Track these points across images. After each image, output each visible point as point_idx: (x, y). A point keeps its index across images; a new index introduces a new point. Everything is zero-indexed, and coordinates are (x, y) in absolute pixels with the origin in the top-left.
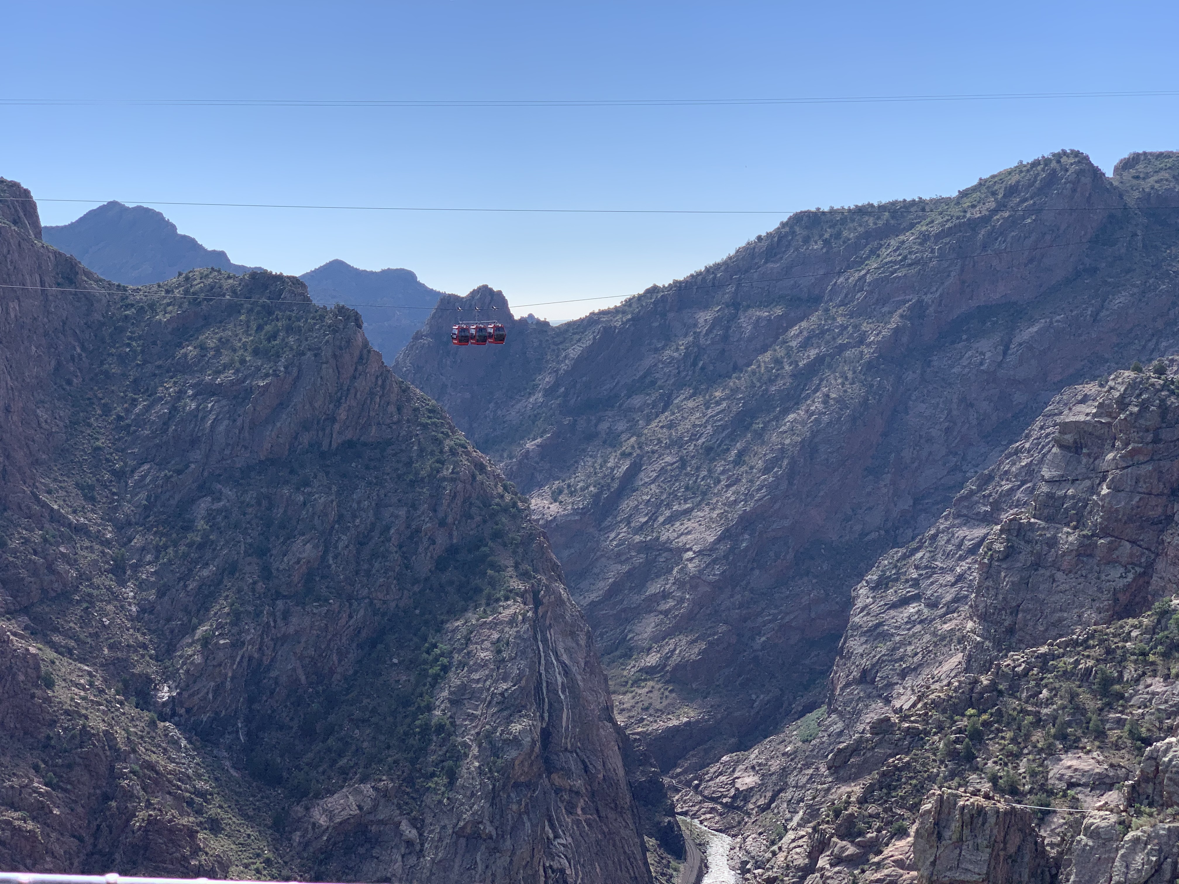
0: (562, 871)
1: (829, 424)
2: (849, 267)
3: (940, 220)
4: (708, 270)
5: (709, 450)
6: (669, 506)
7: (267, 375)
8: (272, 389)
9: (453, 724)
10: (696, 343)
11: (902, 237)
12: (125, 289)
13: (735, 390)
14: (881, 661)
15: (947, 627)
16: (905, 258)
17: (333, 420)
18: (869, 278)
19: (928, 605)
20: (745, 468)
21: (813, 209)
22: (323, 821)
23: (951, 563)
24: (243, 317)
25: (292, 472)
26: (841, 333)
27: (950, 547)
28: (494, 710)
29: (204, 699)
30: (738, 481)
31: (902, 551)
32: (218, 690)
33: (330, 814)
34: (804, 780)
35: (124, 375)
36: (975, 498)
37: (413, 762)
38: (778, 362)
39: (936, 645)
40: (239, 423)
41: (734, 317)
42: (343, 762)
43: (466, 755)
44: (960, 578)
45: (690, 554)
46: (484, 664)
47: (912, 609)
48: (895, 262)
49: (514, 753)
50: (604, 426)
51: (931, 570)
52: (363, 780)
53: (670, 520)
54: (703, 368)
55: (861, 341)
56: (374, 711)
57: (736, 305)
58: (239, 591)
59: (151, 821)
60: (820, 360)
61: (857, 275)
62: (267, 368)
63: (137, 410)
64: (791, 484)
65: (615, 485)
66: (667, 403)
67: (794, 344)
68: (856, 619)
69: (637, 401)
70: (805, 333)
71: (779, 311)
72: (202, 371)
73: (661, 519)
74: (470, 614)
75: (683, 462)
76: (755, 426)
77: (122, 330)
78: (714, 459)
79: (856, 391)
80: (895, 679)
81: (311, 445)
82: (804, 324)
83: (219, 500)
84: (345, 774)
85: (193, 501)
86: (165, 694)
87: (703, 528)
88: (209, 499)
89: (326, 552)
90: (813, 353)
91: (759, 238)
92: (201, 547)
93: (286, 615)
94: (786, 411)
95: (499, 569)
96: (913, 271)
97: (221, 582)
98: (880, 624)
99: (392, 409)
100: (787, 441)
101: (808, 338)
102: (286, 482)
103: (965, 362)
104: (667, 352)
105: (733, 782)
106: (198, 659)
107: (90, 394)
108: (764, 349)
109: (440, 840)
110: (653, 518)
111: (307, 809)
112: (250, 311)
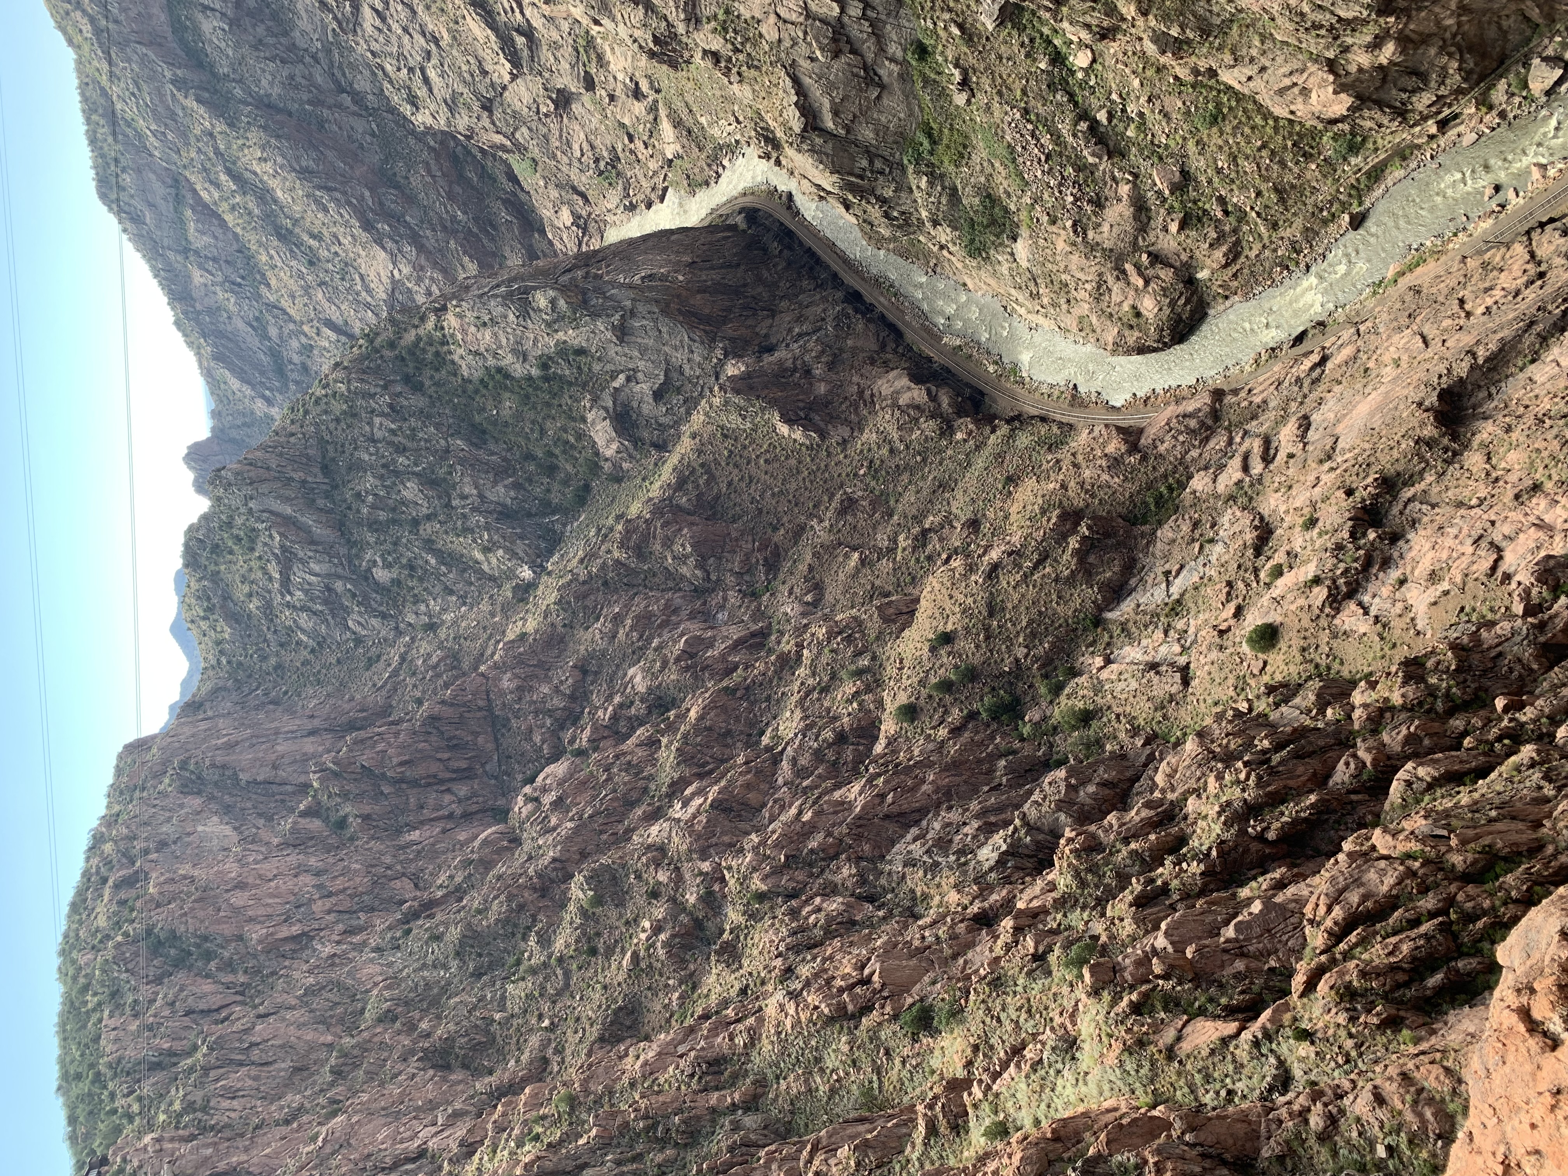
0: (643, 278)
1: (284, 158)
2: (145, 147)
3: (95, 63)
4: (156, 276)
5: (311, 263)
6: (358, 294)
7: (271, 536)
8: (282, 530)
9: (540, 357)
10: (222, 284)
11: (115, 98)
12: (206, 669)
13: (260, 244)
14: (474, 93)
15: (445, 35)
16: (133, 94)
17: (304, 482)
18: (153, 127)
19: (429, 60)
20: (325, 231)
21: (94, 184)
22: (614, 446)
23: (394, 39)
24: (222, 567)
25: (349, 508)
26: (205, 154)
27: (381, 39)
28: (530, 326)
29: (529, 546)
30: (335, 236)
31: (386, 85)
32: (522, 538)
33: (609, 441)
34: (565, 160)
35: (277, 654)
36: (340, 16)
37: (570, 384)
38: (233, 208)
39: (459, 45)
40: (311, 554)
41: (197, 252)
42: (572, 439)
43: (565, 342)
44: (405, 30)
45: (396, 272)
46: (495, 334)
47: (432, 74)
48: (137, 103)
49: (562, 303)
50: (296, 359)
51: (400, 56)
52: (584, 420)
53: (369, 291)
54: (243, 278)
55: (211, 135)
56: (533, 422)
57: (185, 251)
58: (447, 533)
59: (622, 545)
60: (229, 172)
61: (152, 139)
62: (263, 538)
63: (304, 638)
64: (335, 189)
65: (343, 339)
66: (273, 307)
67: (216, 195)
68: (442, 122)
69: (273, 332)
70: (207, 185)
71: (189, 213)
72: (269, 592)
73: (369, 299)
74: (456, 358)
75: (322, 284)
76: (289, 226)
77: (240, 664)
78: (319, 260)
79: (255, 135)
80: (488, 80)
81: (327, 498)
82: (198, 187)
83: (375, 562)
84: (581, 436)
85: (377, 583)
86: (526, 573)
87: (375, 263)
88: (374, 570)
89: (413, 473)
90: (223, 177)
91: (125, 230)
92: (412, 568)
93: (464, 497)
94: (275, 201)
95: (419, 338)
96: (145, 87)
97: (440, 550)
98: (445, 101)
99: (292, 440)
100: (301, 193)
101: (211, 182)
102: (358, 511)
103: (223, 45)
104: (231, 307)
105: (567, 228)
106: (500, 552)
107: (295, 677)
108: (223, 223)
109: (625, 355)
110: (368, 306)
111: (607, 460)
112: (216, 564)
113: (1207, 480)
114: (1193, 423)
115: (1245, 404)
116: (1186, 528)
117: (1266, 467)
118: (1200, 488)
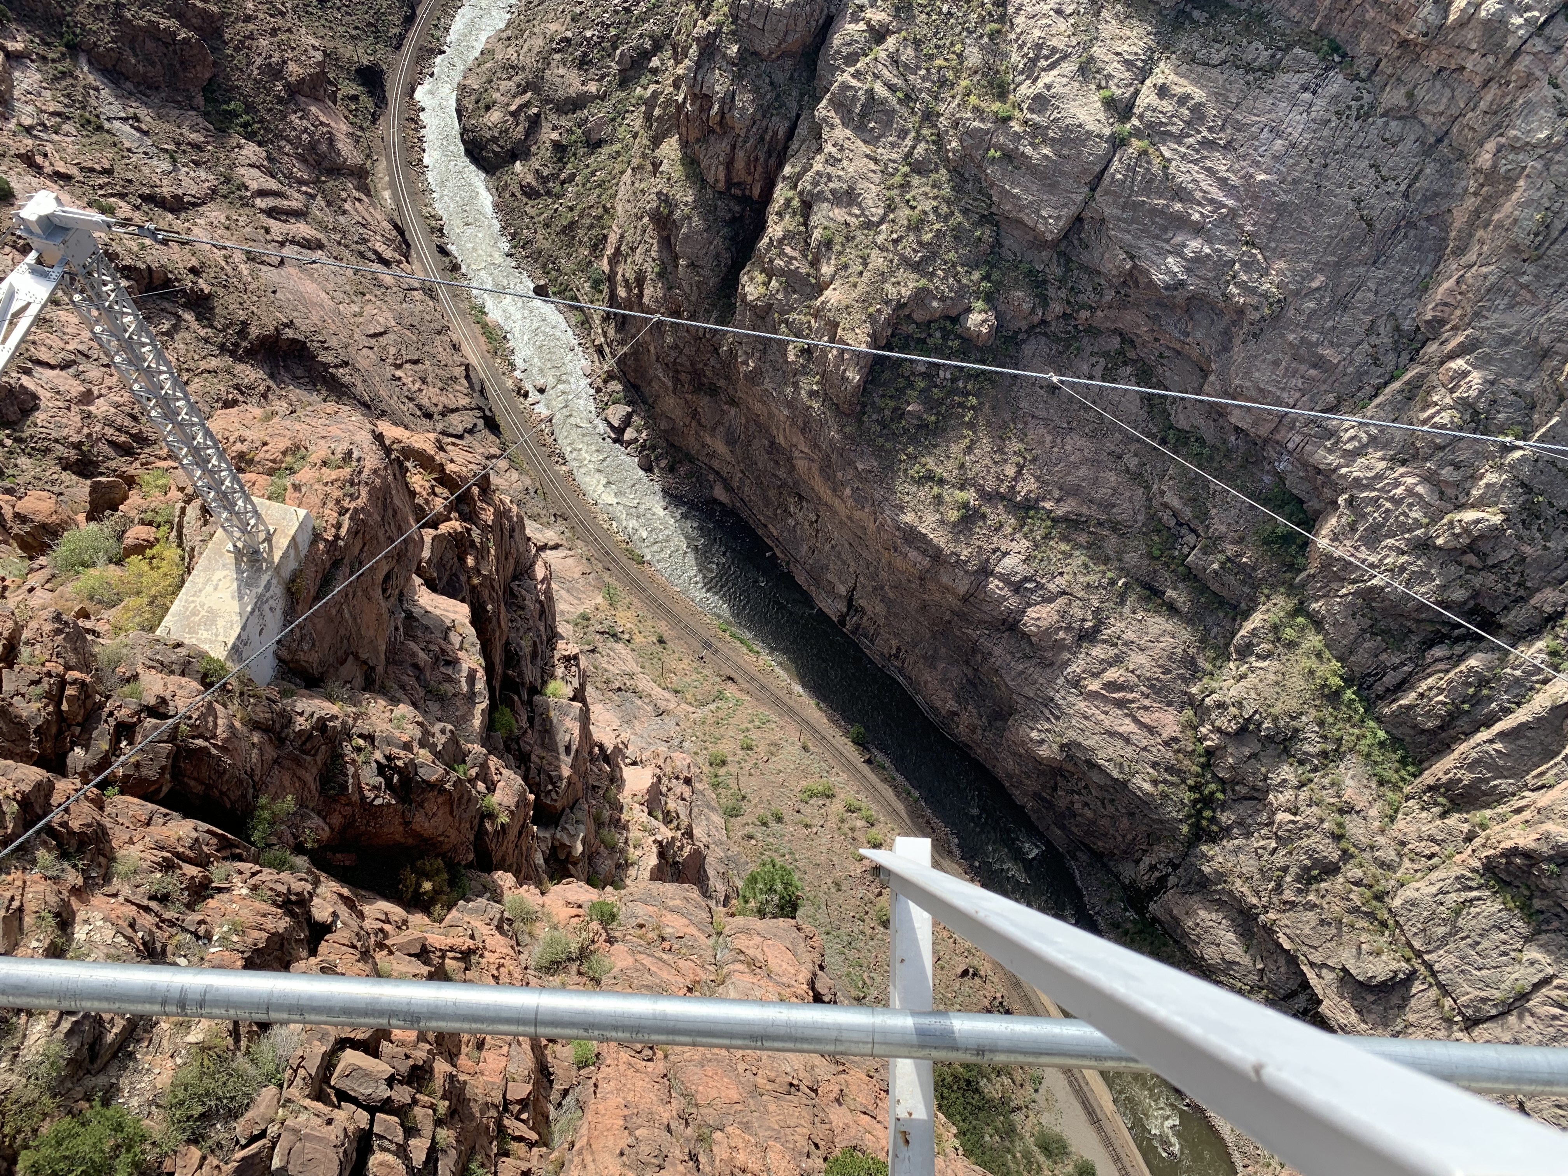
113: (254, 159)
114: (324, 147)
115: (344, 195)
116: (194, 137)
117: (262, 211)
118: (244, 152)
